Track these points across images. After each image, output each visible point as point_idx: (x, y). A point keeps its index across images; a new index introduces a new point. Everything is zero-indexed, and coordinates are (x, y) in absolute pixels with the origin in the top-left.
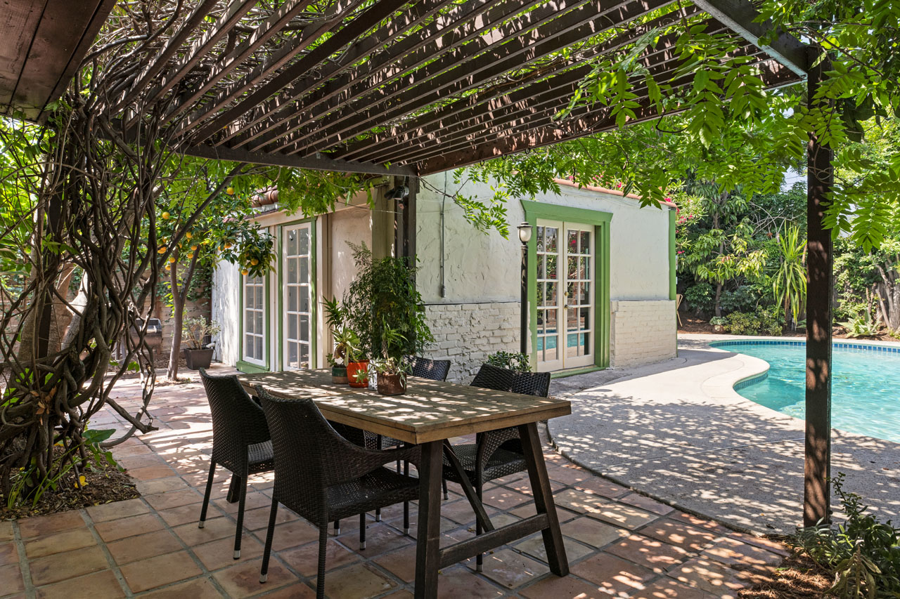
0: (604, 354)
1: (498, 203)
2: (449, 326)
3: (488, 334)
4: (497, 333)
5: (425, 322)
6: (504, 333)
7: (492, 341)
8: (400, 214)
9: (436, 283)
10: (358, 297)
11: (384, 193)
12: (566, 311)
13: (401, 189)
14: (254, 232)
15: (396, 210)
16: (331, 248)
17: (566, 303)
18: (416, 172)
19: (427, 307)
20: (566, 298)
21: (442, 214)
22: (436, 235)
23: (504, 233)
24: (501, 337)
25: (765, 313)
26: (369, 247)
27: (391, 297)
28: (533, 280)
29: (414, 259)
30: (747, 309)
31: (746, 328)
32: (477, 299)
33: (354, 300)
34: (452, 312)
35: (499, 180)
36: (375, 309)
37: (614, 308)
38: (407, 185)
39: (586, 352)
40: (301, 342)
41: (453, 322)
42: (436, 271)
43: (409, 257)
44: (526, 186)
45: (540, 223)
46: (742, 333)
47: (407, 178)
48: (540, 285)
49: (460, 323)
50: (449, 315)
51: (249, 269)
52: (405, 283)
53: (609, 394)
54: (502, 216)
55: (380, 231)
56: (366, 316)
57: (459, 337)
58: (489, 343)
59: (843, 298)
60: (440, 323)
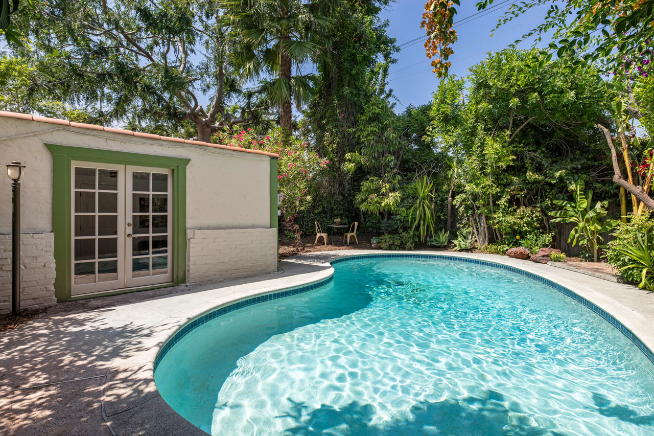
0: (178, 273)
12: (130, 239)
17: (130, 232)
20: (131, 228)
25: (404, 235)
31: (390, 245)
37: (189, 235)
39: (166, 271)
46: (389, 249)
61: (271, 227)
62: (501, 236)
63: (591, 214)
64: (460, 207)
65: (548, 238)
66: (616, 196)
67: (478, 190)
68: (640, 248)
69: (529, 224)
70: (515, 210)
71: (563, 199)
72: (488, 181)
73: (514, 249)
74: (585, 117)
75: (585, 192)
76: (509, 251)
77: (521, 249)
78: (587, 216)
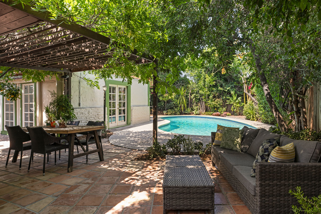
0: (129, 121)
1: (96, 80)
2: (82, 114)
3: (94, 116)
4: (97, 116)
5: (74, 113)
6: (99, 116)
7: (95, 118)
8: (66, 83)
9: (78, 102)
10: (52, 106)
11: (61, 76)
12: (118, 110)
13: (67, 76)
14: (12, 86)
15: (65, 81)
16: (42, 92)
17: (118, 107)
18: (71, 71)
19: (75, 109)
20: (118, 106)
21: (79, 83)
22: (77, 88)
23: (99, 88)
24: (98, 117)
25: (176, 109)
26: (56, 92)
27: (63, 106)
28: (108, 101)
29: (71, 95)
30: (172, 108)
31: (171, 113)
32: (90, 107)
33: (51, 108)
34: (83, 110)
35: (95, 75)
36: (58, 110)
37: (132, 108)
38: (68, 75)
39: (125, 121)
40: (30, 122)
41: (83, 113)
42: (78, 99)
43: (69, 95)
44: (103, 77)
45: (110, 85)
46: (171, 115)
47: (68, 73)
48: (110, 103)
49: (85, 113)
50: (82, 111)
51: (10, 99)
52: (68, 102)
53: (128, 131)
54: (97, 84)
55: (59, 87)
56: (55, 112)
57: (85, 117)
58: (94, 119)
59: (194, 105)
60: (79, 113)
61: (148, 106)
62: (210, 109)
63: (237, 101)
64: (193, 99)
65: (224, 109)
66: (243, 95)
67: (203, 93)
68: (251, 110)
69: (219, 104)
70: (215, 100)
71: (229, 96)
72: (206, 90)
73: (215, 113)
74: (235, 71)
75: (235, 94)
76: (214, 114)
77: (218, 113)
78: (236, 102)
